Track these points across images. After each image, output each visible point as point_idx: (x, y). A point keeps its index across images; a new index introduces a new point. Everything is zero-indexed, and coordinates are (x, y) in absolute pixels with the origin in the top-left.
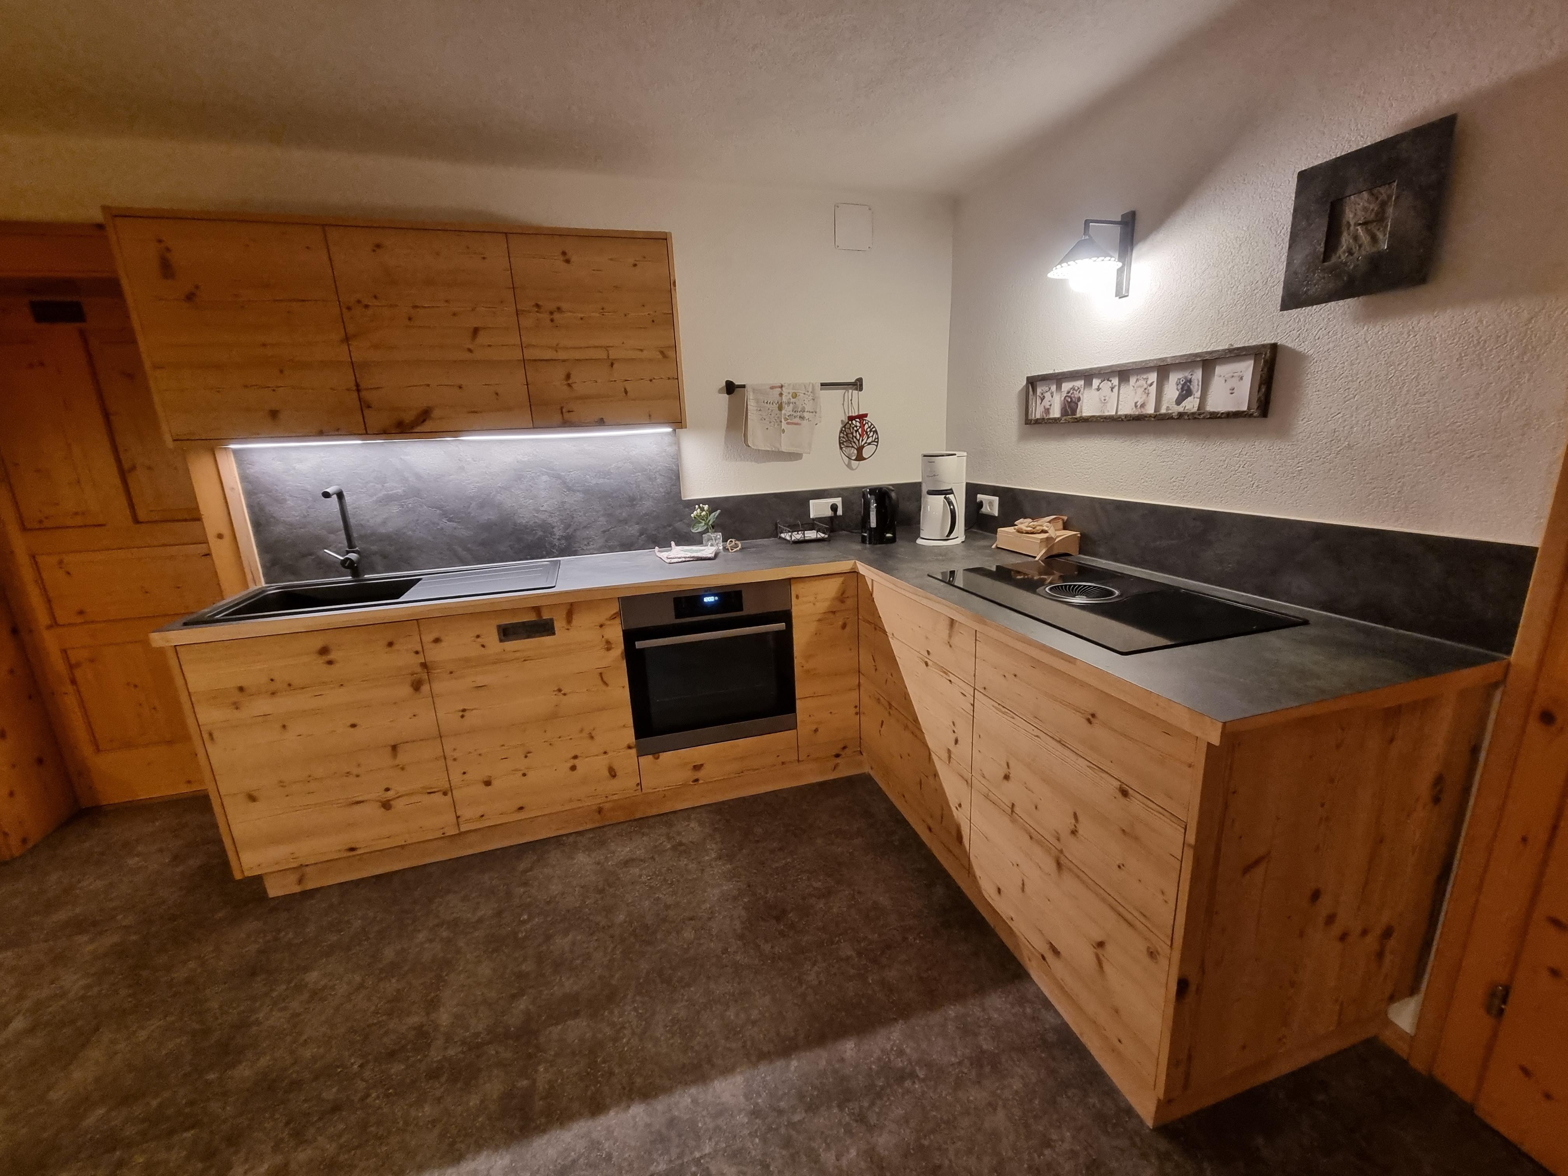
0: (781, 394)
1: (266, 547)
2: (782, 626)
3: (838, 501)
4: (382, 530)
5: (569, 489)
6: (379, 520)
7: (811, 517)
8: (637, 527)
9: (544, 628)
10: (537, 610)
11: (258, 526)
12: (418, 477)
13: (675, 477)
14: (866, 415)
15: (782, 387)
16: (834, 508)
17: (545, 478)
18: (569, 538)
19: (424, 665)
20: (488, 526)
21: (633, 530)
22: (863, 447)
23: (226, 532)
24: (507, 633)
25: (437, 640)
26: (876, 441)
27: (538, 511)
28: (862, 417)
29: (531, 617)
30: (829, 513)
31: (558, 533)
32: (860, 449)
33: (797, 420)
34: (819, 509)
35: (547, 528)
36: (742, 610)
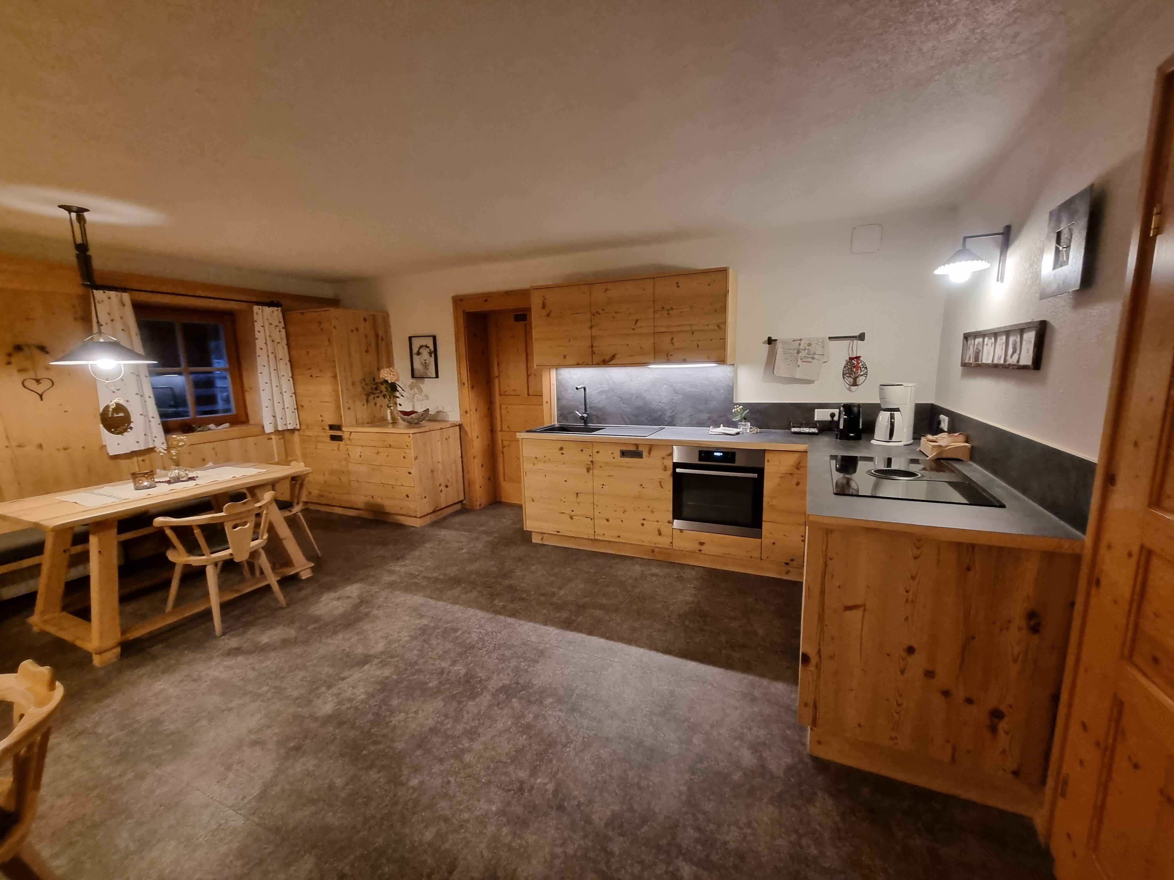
0: (800, 344)
1: (560, 408)
2: (755, 475)
3: (836, 411)
4: (598, 405)
5: (676, 392)
6: (598, 401)
7: (816, 419)
8: (707, 415)
9: (637, 454)
10: (637, 445)
11: (558, 399)
12: (614, 383)
13: (731, 390)
14: (860, 357)
15: (801, 340)
16: (833, 415)
17: (665, 386)
18: (672, 417)
19: (592, 462)
20: (639, 408)
21: (705, 416)
22: (857, 377)
23: (549, 401)
24: (623, 454)
25: (598, 452)
26: (866, 374)
27: (660, 402)
28: (858, 358)
29: (633, 448)
30: (829, 418)
31: (668, 414)
32: (855, 379)
33: (809, 360)
34: (821, 415)
35: (663, 411)
36: (734, 462)
